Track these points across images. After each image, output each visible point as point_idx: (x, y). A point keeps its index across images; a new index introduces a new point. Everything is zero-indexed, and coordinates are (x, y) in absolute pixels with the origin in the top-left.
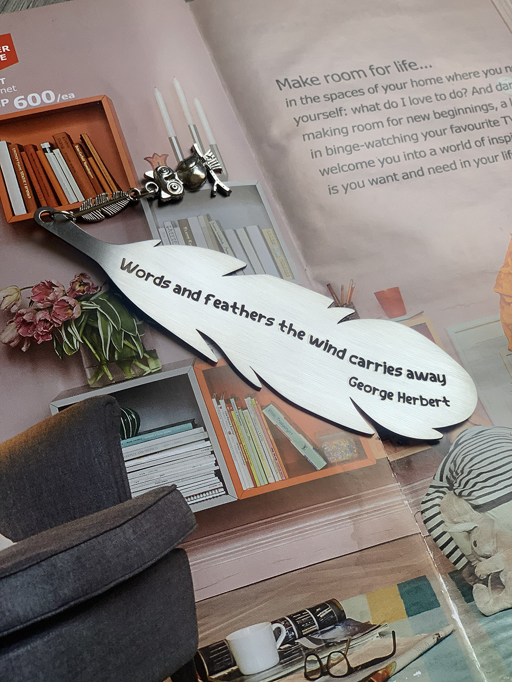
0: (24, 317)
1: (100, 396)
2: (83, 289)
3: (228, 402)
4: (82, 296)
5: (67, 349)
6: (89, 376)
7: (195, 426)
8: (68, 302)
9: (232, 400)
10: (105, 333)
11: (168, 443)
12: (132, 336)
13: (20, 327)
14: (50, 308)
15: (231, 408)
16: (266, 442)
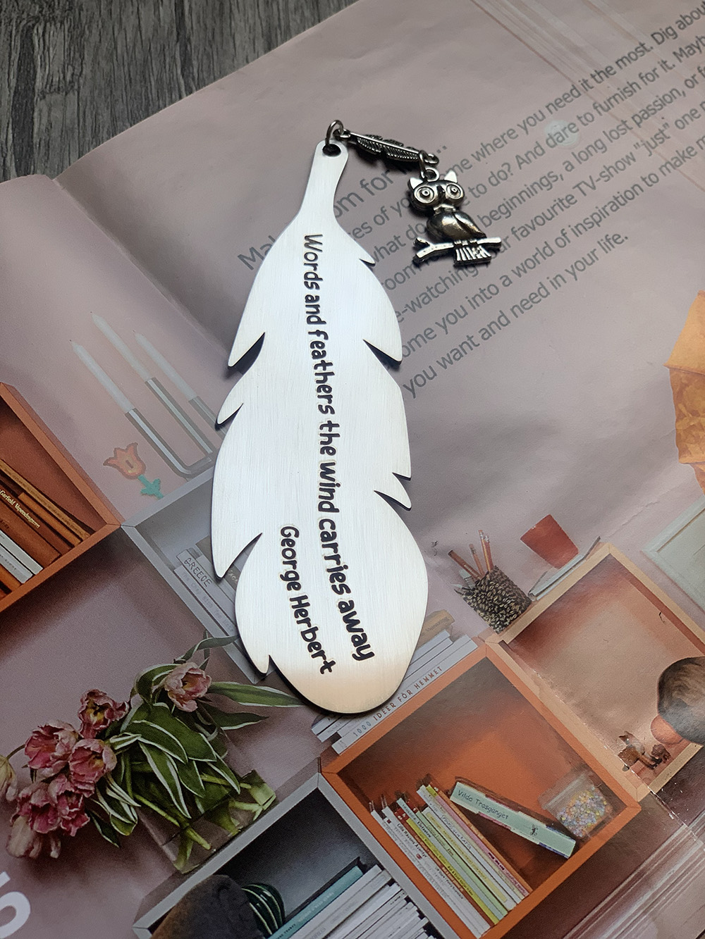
0: (32, 801)
1: (203, 882)
2: (102, 717)
3: (395, 808)
4: (105, 730)
5: (120, 826)
6: (173, 857)
7: (364, 869)
8: (89, 749)
9: (401, 802)
10: (168, 776)
11: (336, 915)
12: (210, 764)
13: (33, 821)
14: (65, 771)
15: (404, 815)
16: (477, 848)
